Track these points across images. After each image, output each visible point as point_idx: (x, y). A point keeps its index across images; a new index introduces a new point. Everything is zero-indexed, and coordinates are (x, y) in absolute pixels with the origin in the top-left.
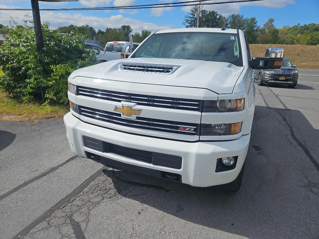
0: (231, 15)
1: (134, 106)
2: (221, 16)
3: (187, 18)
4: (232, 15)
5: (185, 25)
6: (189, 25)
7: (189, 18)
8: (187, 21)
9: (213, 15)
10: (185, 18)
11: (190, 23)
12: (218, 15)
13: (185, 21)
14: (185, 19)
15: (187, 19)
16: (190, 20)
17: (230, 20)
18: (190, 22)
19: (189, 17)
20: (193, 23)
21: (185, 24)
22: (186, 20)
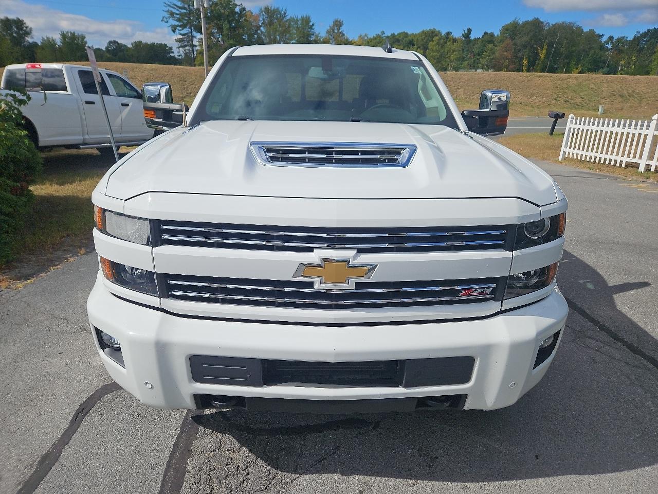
0: (263, 9)
1: (355, 257)
2: (244, 9)
3: (171, 7)
4: (266, 8)
5: (169, 24)
6: (177, 23)
7: (175, 7)
8: (172, 14)
9: (226, 5)
10: (166, 7)
11: (178, 20)
12: (236, 5)
13: (167, 15)
14: (166, 9)
15: (171, 9)
16: (178, 12)
17: (263, 19)
18: (178, 16)
19: (174, 5)
20: (185, 20)
21: (167, 22)
22: (168, 11)
